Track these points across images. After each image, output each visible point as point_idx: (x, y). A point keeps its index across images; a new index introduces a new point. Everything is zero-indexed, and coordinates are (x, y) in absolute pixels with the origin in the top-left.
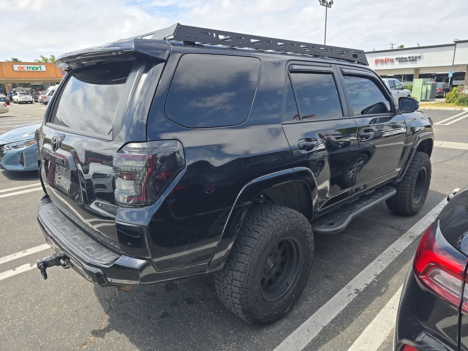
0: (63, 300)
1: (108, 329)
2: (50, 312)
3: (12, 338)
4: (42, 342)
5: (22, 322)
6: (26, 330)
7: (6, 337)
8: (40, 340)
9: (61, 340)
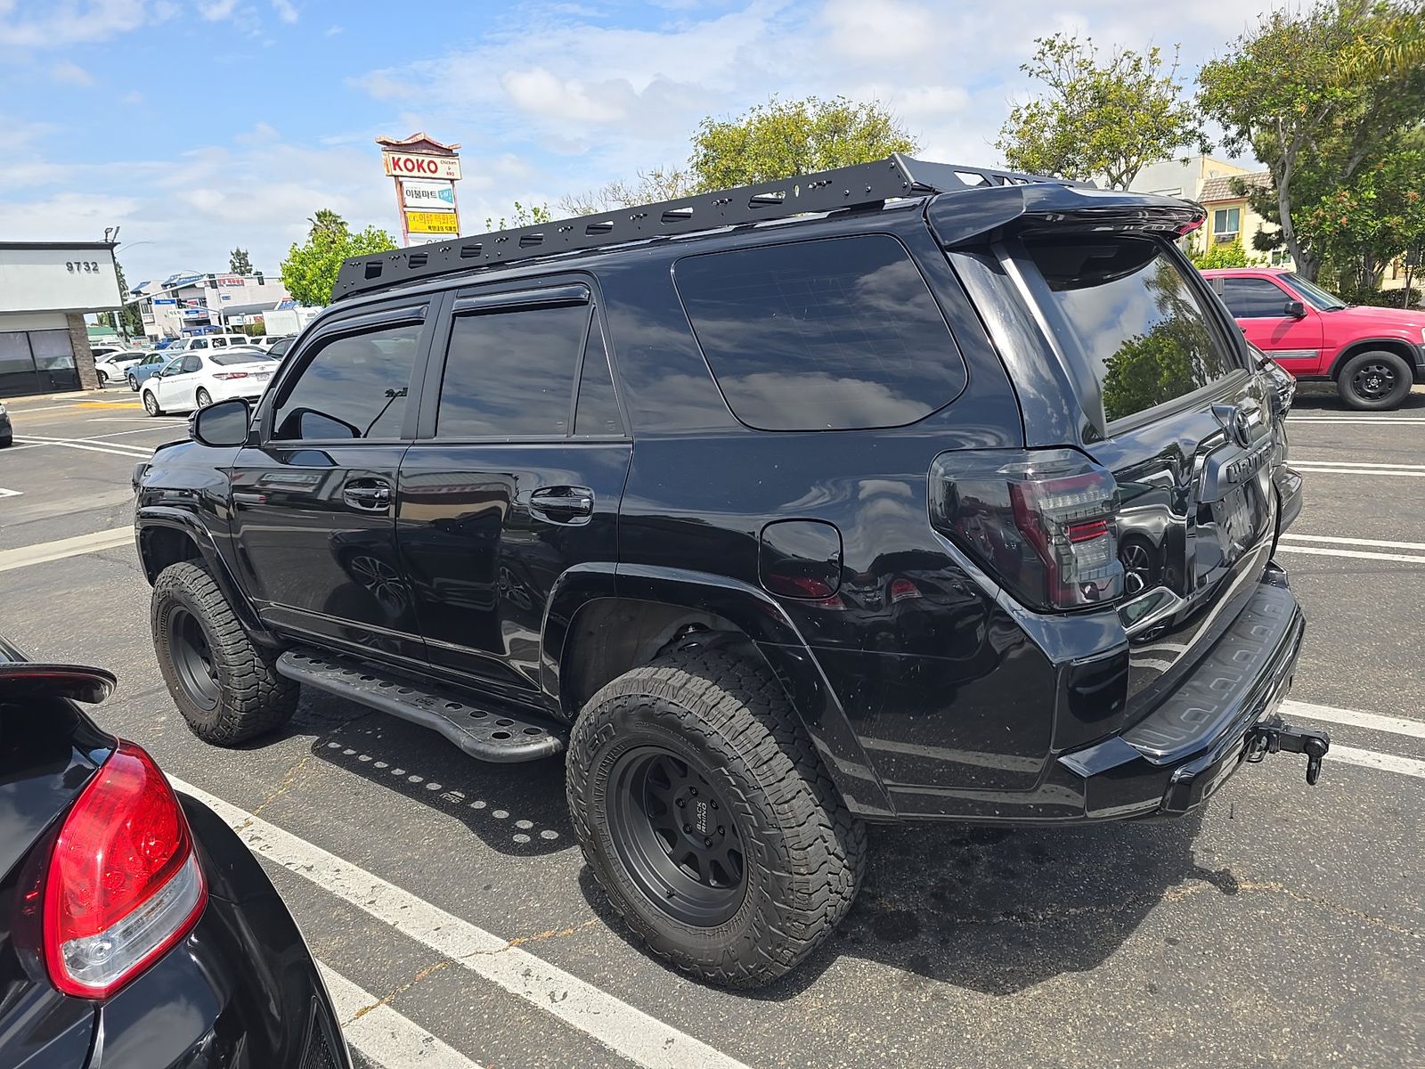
0: (1194, 1012)
1: (1203, 874)
2: (1259, 1007)
3: (1403, 1028)
4: (1341, 960)
5: (1348, 1047)
6: (1355, 1016)
7: (1418, 1045)
8: (1344, 966)
9: (1301, 931)
